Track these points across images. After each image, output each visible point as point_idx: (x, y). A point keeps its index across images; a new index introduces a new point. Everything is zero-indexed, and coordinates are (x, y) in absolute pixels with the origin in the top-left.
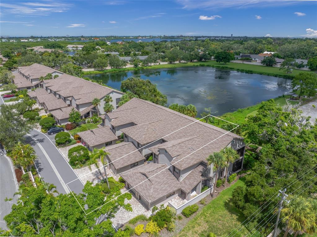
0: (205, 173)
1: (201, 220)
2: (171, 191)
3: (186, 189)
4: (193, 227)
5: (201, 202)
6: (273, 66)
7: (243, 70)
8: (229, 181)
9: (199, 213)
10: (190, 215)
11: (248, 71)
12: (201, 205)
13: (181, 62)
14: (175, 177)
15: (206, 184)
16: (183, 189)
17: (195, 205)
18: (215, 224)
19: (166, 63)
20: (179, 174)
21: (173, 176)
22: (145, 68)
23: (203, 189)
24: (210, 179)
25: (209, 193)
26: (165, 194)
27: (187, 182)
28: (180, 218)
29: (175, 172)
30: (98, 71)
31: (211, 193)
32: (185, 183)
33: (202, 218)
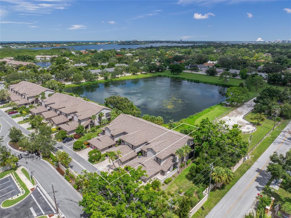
0: (174, 160)
1: (174, 185)
2: (157, 171)
3: (165, 169)
4: (171, 189)
5: (173, 176)
6: (215, 75)
7: (192, 80)
8: (187, 164)
9: (173, 182)
10: (168, 183)
11: (196, 81)
12: (174, 178)
13: (142, 73)
14: (158, 164)
15: (175, 166)
16: (163, 170)
17: (170, 178)
18: (181, 186)
19: (131, 74)
20: (160, 162)
22: (114, 80)
23: (173, 169)
24: (177, 164)
25: (177, 171)
26: (154, 173)
27: (165, 165)
28: (163, 185)
29: (158, 161)
30: (75, 84)
31: (178, 172)
32: (164, 166)
33: (175, 184)
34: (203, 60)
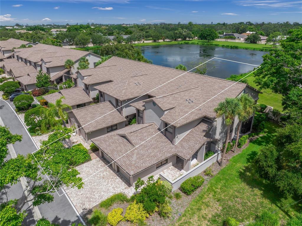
0: (209, 133)
1: (209, 198)
2: (163, 158)
3: (185, 154)
4: (199, 209)
5: (207, 173)
6: (257, 43)
8: (239, 145)
9: (205, 188)
10: (193, 191)
12: (206, 177)
13: (166, 40)
14: (167, 140)
15: (210, 148)
16: (180, 154)
17: (198, 177)
18: (230, 203)
19: (151, 41)
20: (173, 134)
21: (164, 137)
23: (207, 156)
24: (215, 142)
25: (215, 161)
26: (154, 161)
27: (185, 144)
28: (177, 196)
29: (167, 133)
30: (80, 48)
31: (217, 161)
32: (182, 146)
33: (211, 196)
34: (241, 30)
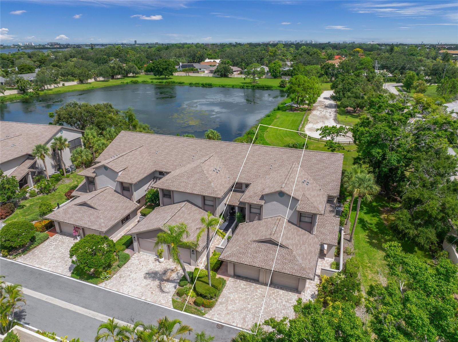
3: (331, 241)
6: (229, 76)
12: (350, 257)
13: (98, 79)
14: (304, 231)
16: (326, 242)
19: (75, 83)
20: (313, 223)
21: (300, 229)
22: (41, 93)
29: (302, 223)
32: (322, 233)
33: (369, 272)
34: (198, 58)
